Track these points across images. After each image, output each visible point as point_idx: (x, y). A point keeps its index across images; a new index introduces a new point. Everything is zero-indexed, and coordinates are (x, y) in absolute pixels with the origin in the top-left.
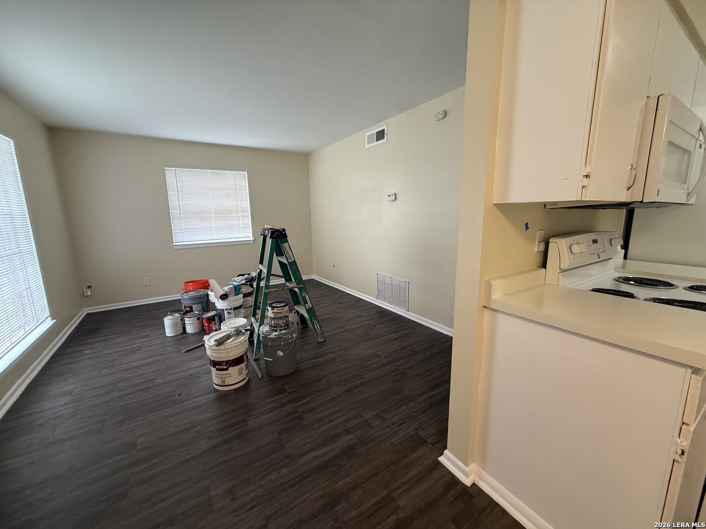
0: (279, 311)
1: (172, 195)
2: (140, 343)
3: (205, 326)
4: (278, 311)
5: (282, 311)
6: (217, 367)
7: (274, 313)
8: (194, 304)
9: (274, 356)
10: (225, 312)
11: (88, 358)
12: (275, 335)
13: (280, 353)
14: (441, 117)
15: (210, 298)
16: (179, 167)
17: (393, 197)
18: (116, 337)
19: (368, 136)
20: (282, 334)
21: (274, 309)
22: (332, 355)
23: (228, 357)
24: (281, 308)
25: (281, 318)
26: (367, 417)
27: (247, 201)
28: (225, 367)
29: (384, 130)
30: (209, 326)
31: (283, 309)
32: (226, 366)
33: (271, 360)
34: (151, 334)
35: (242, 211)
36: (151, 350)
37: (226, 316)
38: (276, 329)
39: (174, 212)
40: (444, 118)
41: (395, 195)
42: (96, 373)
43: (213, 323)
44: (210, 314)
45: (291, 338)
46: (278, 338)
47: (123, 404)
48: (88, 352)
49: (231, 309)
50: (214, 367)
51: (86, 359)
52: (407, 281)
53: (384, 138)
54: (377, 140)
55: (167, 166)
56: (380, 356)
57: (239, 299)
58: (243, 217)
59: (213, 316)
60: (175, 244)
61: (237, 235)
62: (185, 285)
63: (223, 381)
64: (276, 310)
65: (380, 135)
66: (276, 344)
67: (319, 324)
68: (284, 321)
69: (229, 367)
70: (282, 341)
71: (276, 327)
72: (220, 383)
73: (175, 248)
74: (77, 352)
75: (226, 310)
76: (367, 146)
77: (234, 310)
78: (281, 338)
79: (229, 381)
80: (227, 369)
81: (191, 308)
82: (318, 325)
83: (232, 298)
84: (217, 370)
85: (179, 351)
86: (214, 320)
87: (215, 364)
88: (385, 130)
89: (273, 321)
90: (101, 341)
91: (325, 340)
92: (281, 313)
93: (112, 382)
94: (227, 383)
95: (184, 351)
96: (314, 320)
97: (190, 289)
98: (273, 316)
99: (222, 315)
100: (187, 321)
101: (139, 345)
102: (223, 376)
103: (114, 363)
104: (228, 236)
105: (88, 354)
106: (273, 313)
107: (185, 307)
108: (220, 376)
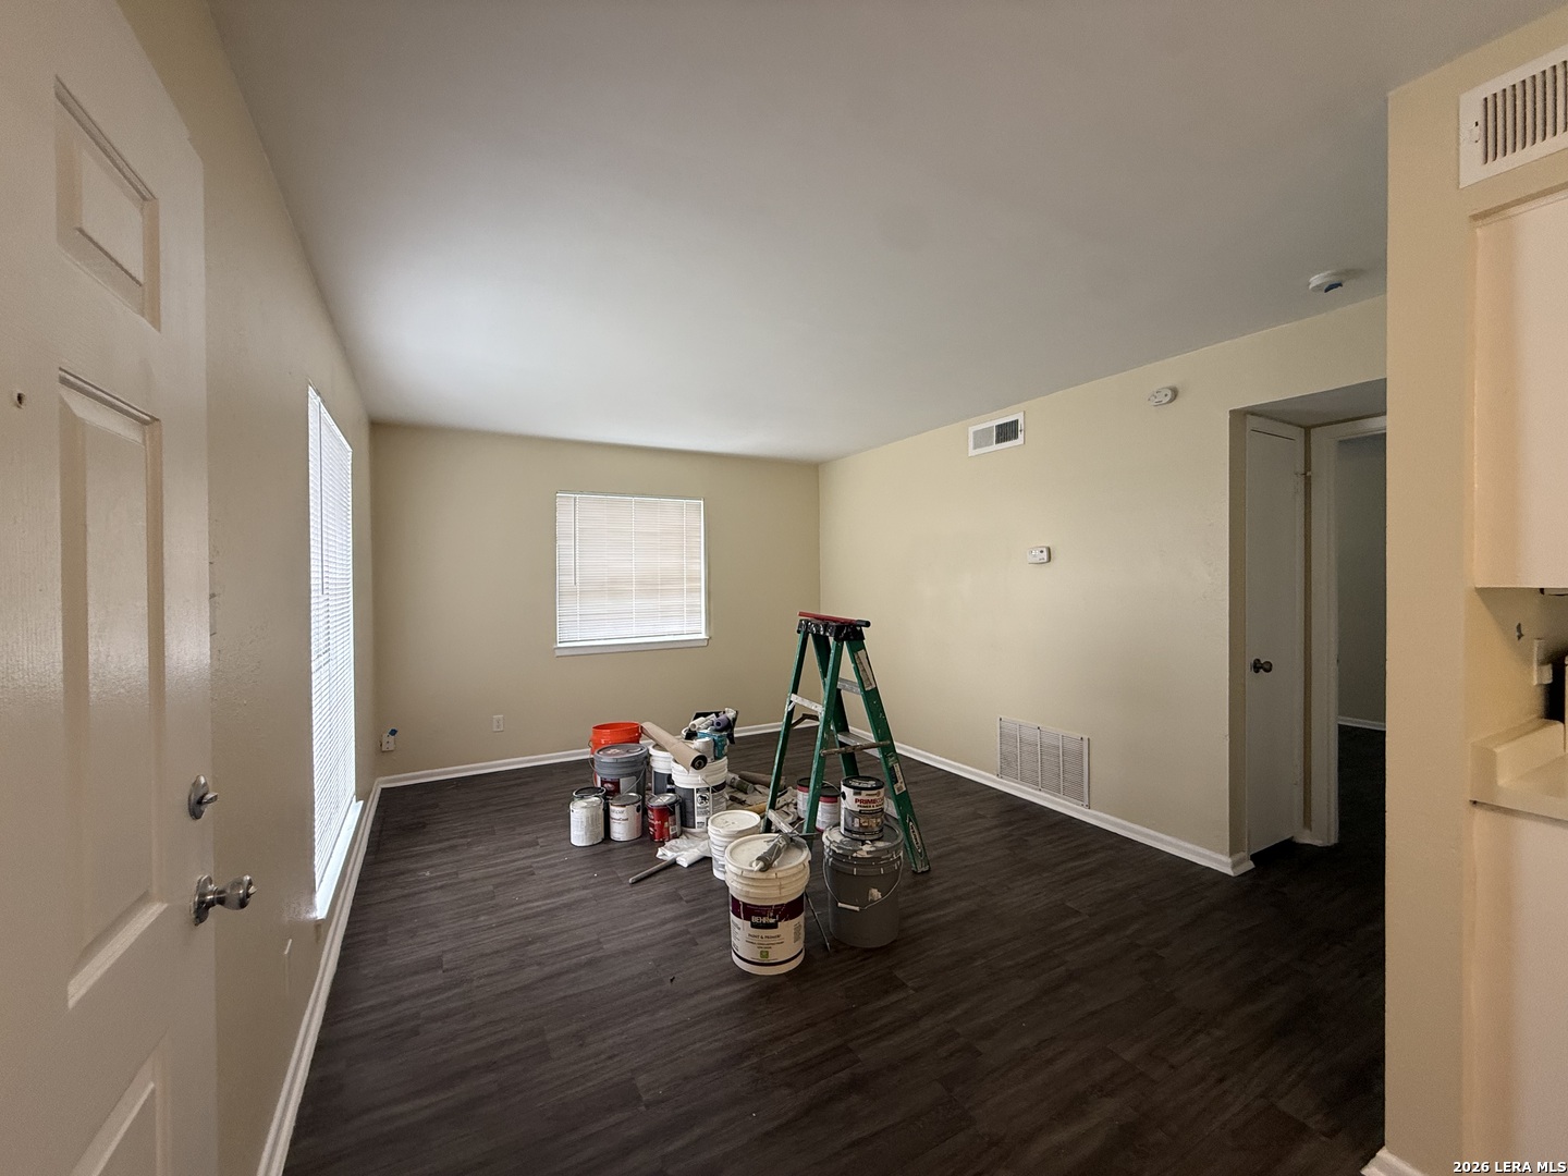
0: (870, 798)
1: (564, 546)
2: (524, 858)
3: (653, 826)
4: (867, 798)
5: (875, 797)
6: (755, 919)
7: (861, 801)
8: (623, 776)
9: (863, 899)
10: (696, 795)
11: (436, 888)
12: (868, 852)
13: (876, 894)
14: (1168, 399)
15: (653, 764)
16: (582, 492)
17: (1045, 555)
18: (469, 844)
19: (975, 433)
20: (878, 850)
21: (860, 794)
22: (963, 904)
23: (780, 898)
24: (875, 792)
25: (873, 814)
26: (1128, 1056)
27: (700, 558)
28: (772, 921)
29: (1016, 422)
30: (662, 826)
31: (879, 794)
32: (774, 917)
33: (857, 908)
34: (540, 840)
35: (690, 579)
36: (557, 875)
37: (697, 805)
38: (863, 837)
39: (564, 580)
40: (1171, 401)
41: (1049, 550)
42: (467, 921)
43: (670, 819)
44: (665, 799)
45: (895, 861)
46: (875, 859)
47: (562, 994)
48: (428, 874)
49: (708, 789)
50: (747, 918)
51: (431, 890)
52: (1085, 738)
53: (1016, 437)
54: (998, 441)
55: (562, 491)
56: (1076, 913)
57: (720, 770)
58: (690, 591)
59: (672, 805)
60: (559, 645)
61: (675, 629)
62: (595, 733)
63: (765, 954)
64: (864, 795)
65: (1007, 432)
66: (871, 871)
67: (918, 829)
68: (879, 820)
69: (780, 920)
70: (882, 865)
71: (863, 834)
72: (757, 957)
73: (558, 653)
74: (402, 874)
75: (698, 790)
76: (972, 452)
77: (713, 792)
78: (879, 859)
79: (777, 954)
80: (774, 926)
81: (616, 784)
82: (916, 833)
83: (711, 765)
84: (754, 926)
85: (619, 881)
86: (673, 813)
87: (748, 912)
88: (1021, 422)
89: (857, 820)
90: (442, 850)
91: (929, 870)
92: (874, 801)
93: (513, 942)
94: (772, 958)
95: (630, 881)
96: (910, 820)
97: (606, 743)
98: (858, 809)
99: (689, 803)
100: (617, 812)
101: (527, 862)
102: (766, 941)
103: (494, 902)
104: (659, 630)
105: (430, 878)
106: (856, 801)
107: (603, 782)
108: (755, 940)
